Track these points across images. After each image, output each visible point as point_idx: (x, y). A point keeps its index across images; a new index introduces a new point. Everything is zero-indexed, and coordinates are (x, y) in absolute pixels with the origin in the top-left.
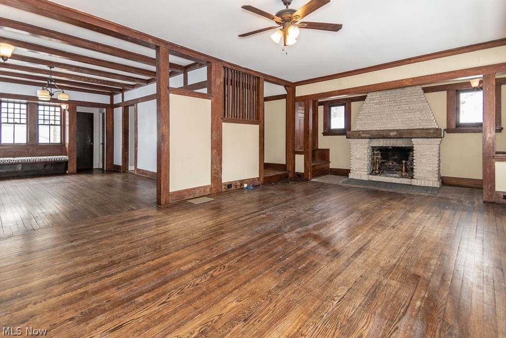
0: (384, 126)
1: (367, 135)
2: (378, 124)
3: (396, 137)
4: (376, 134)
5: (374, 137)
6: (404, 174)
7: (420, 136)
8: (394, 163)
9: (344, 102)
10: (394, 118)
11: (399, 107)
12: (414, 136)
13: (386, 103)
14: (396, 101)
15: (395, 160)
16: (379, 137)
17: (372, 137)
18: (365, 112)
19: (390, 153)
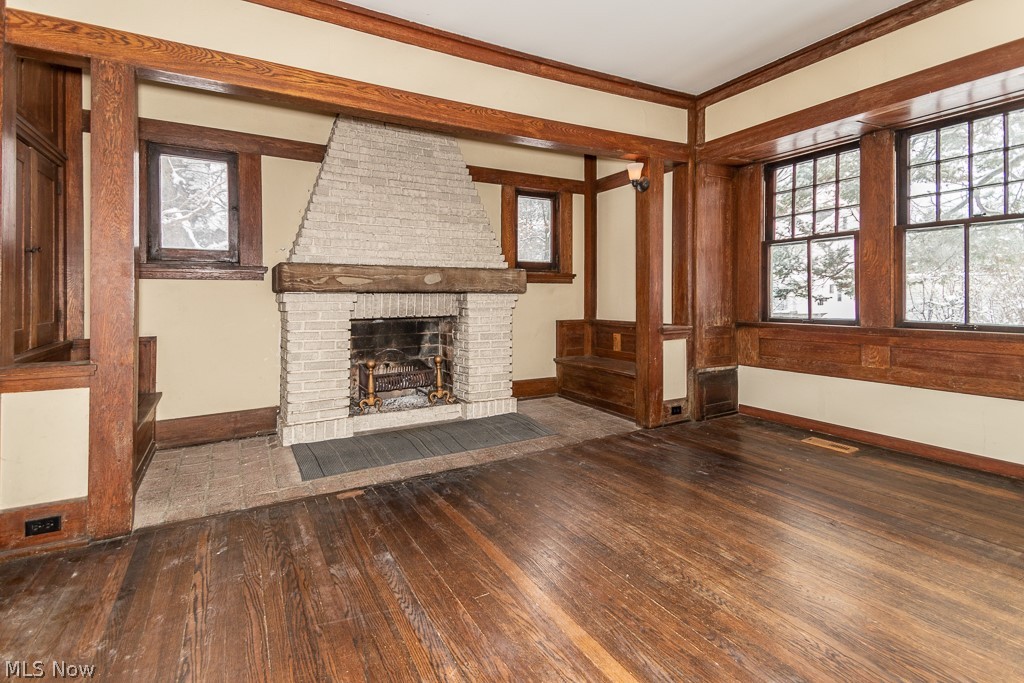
0: (396, 255)
1: (359, 282)
2: (380, 246)
3: (440, 288)
4: (388, 278)
5: (381, 288)
6: (439, 394)
7: (490, 288)
8: (391, 364)
9: (232, 147)
10: (419, 232)
11: (425, 202)
12: (479, 288)
13: (392, 183)
14: (418, 186)
15: (393, 356)
16: (395, 288)
17: (375, 288)
18: (334, 200)
19: (378, 337)
